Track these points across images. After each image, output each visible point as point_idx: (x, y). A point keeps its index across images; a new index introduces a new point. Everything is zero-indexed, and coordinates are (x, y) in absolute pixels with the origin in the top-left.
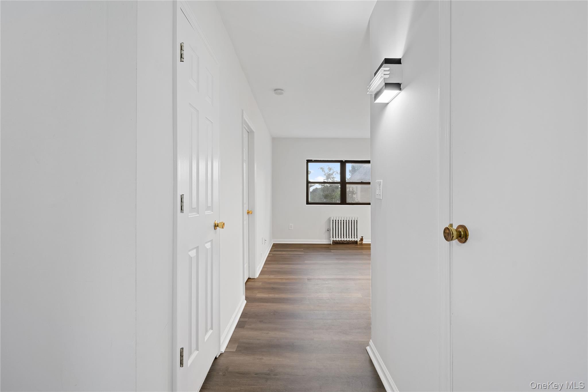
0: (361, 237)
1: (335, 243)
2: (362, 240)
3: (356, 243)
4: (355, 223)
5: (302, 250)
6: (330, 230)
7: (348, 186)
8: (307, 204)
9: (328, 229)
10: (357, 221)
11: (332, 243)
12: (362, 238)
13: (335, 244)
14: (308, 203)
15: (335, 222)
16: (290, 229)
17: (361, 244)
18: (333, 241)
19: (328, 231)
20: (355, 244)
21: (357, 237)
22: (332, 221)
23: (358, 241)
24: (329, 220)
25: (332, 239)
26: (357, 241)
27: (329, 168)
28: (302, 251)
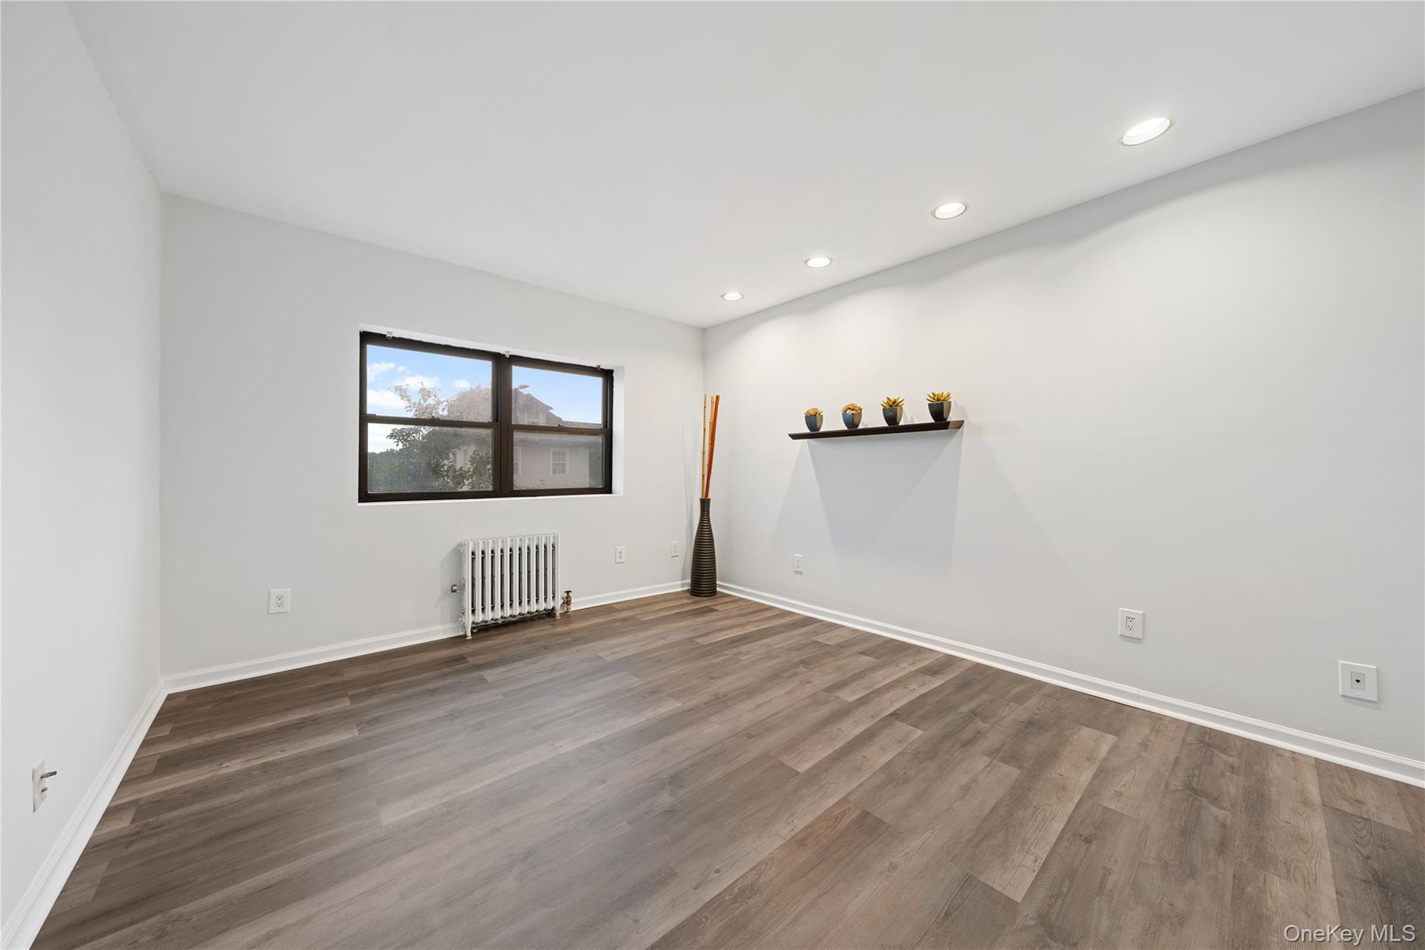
0: (566, 595)
1: (483, 630)
2: (567, 601)
3: (550, 613)
4: (547, 552)
5: (345, 704)
6: (462, 587)
7: (518, 436)
8: (361, 500)
9: (454, 585)
10: (553, 546)
11: (469, 634)
12: (568, 597)
13: (482, 635)
14: (365, 496)
15: (482, 557)
16: (273, 609)
17: (565, 614)
18: (473, 623)
19: (454, 591)
20: (548, 620)
21: (554, 597)
22: (470, 557)
23: (558, 607)
24: (458, 552)
25: (469, 620)
26: (553, 609)
27: (423, 390)
28: (342, 719)
